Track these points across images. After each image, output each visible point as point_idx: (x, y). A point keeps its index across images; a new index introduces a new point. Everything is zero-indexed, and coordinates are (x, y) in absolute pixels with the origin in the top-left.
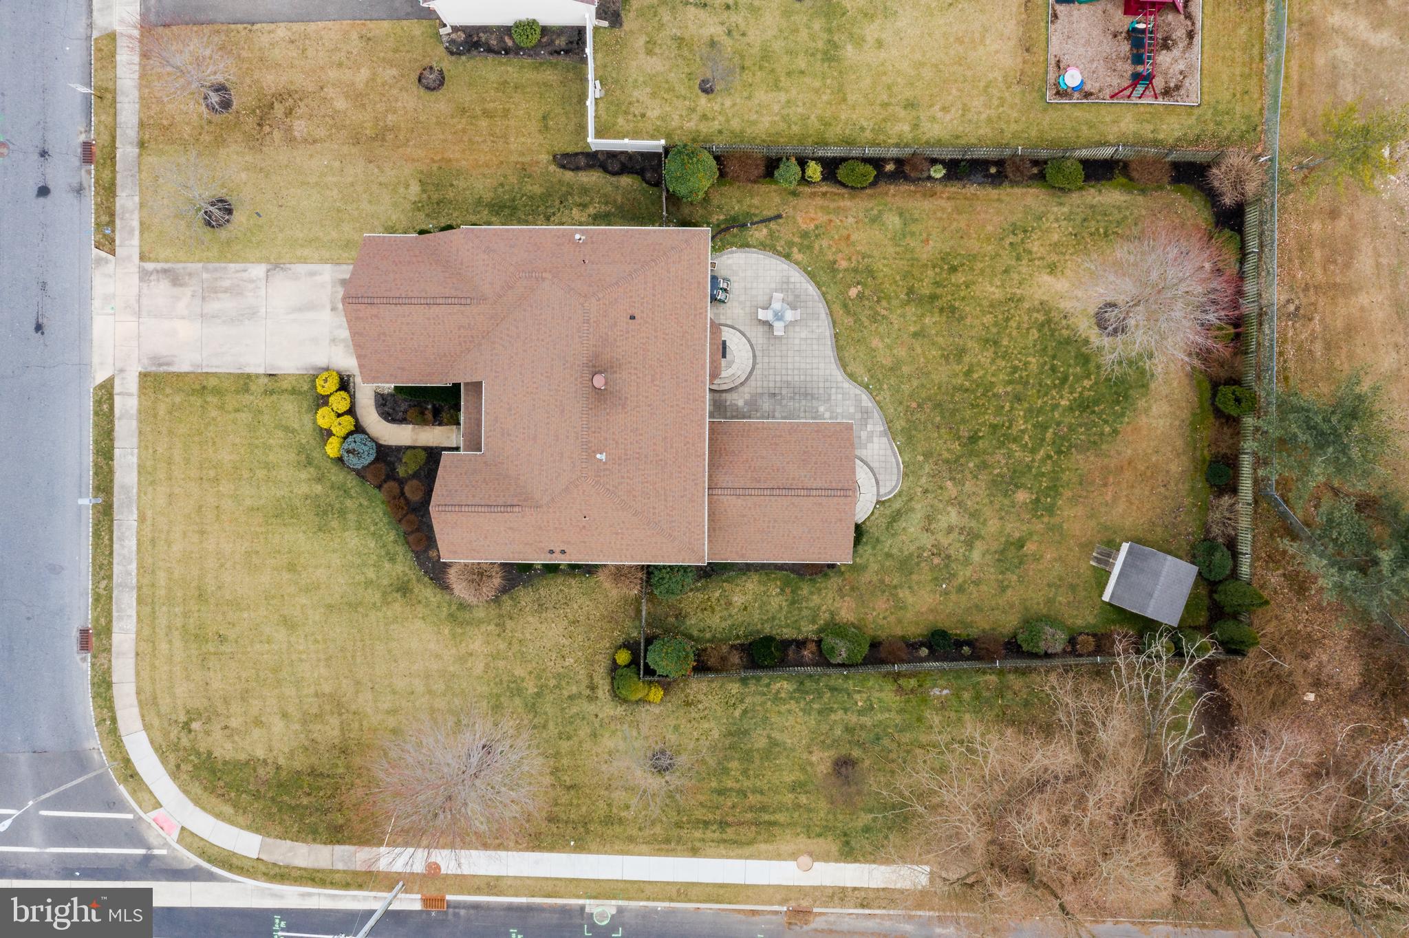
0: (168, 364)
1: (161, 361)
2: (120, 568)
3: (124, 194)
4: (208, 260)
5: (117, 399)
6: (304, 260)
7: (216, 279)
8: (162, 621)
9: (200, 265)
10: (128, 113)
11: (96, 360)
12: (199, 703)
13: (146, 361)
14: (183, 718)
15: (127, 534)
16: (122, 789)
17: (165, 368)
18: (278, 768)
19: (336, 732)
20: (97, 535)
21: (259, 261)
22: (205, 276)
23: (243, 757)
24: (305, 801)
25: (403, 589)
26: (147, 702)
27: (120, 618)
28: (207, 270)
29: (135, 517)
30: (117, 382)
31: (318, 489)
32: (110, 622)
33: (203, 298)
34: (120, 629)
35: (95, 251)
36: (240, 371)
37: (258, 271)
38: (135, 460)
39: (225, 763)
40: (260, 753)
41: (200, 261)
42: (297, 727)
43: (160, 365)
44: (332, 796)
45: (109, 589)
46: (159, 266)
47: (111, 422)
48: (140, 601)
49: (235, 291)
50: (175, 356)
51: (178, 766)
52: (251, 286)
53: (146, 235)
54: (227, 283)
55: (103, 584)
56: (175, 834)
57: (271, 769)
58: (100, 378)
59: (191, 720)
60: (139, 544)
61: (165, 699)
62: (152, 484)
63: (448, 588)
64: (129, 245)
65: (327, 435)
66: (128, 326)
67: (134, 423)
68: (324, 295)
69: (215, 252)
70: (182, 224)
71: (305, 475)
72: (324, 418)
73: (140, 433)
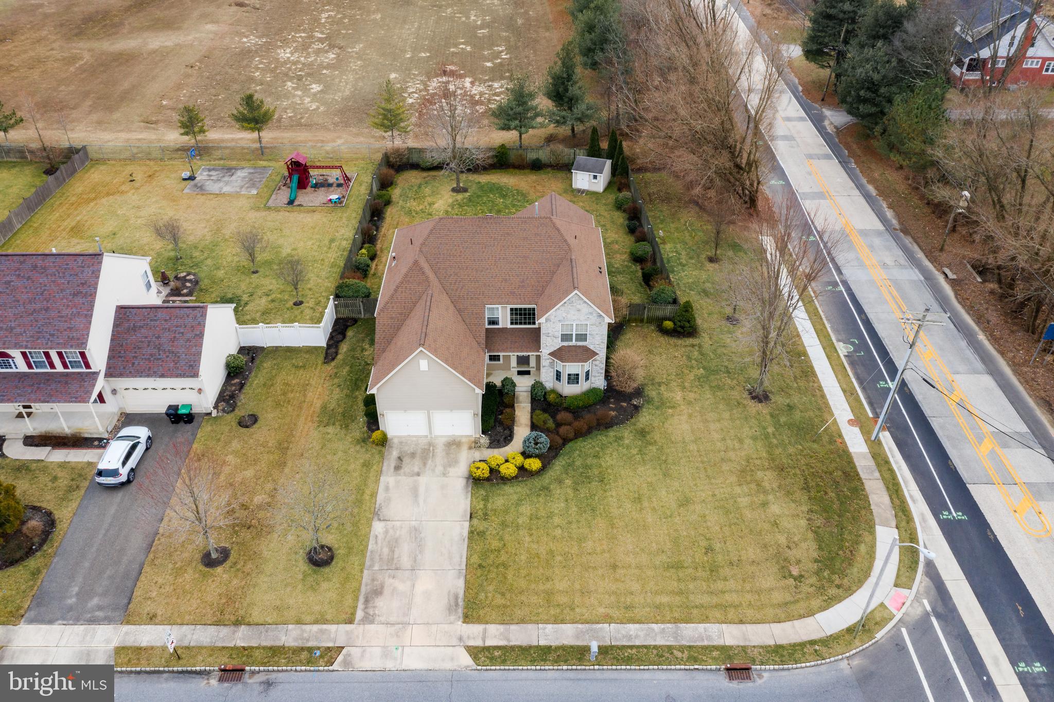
0: (456, 598)
1: (453, 603)
2: (658, 638)
3: (284, 638)
4: (362, 565)
5: (490, 643)
6: (374, 495)
7: (381, 559)
8: (705, 599)
9: (366, 572)
10: (204, 636)
11: (450, 664)
12: (773, 569)
13: (452, 618)
14: (791, 582)
15: (624, 632)
16: (879, 636)
17: (461, 603)
18: (811, 511)
19: (768, 474)
20: (626, 661)
21: (370, 526)
22: (376, 567)
23: (810, 535)
24: (832, 495)
25: (642, 433)
26: (786, 612)
27: (709, 638)
28: (371, 566)
29: (606, 625)
30: (472, 643)
31: (568, 482)
32: (715, 648)
33: (397, 569)
34: (719, 637)
35: (336, 666)
36: (466, 540)
37: (378, 527)
38: (550, 626)
39: (820, 548)
40: (803, 523)
41: (362, 572)
42: (771, 497)
43: (457, 605)
44: (822, 478)
45: (682, 649)
46: (361, 606)
47: (512, 648)
48: (688, 621)
49: (393, 544)
50: (449, 592)
52: (391, 532)
53: (329, 617)
54: (386, 551)
55: (677, 654)
56: (905, 592)
57: (814, 516)
58: (467, 659)
59: (791, 576)
60: (631, 621)
61: (777, 597)
62: (573, 609)
63: (637, 408)
64: (336, 633)
65: (521, 469)
66: (416, 634)
67: (513, 627)
68: (406, 481)
69: (355, 559)
70: (325, 585)
71: (557, 491)
72: (509, 470)
73: (522, 621)
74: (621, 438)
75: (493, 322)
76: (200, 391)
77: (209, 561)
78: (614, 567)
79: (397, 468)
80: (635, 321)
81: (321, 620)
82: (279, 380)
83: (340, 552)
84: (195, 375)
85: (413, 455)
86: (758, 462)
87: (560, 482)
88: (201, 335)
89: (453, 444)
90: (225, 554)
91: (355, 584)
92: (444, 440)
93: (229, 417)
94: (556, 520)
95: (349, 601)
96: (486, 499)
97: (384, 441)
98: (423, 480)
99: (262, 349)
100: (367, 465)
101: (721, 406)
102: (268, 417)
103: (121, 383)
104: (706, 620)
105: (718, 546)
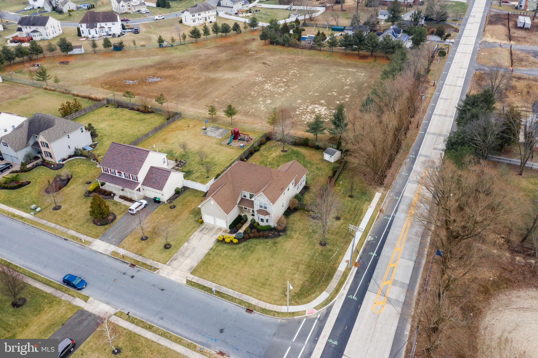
0: (193, 267)
1: (191, 268)
2: (235, 295)
3: (148, 262)
4: (176, 252)
5: (193, 280)
6: (190, 236)
7: (181, 252)
8: (255, 291)
9: (176, 254)
10: (131, 255)
11: (180, 282)
12: (281, 290)
13: (188, 272)
14: (283, 295)
15: (227, 290)
16: (295, 317)
17: (193, 269)
18: (307, 280)
19: (304, 266)
20: (223, 297)
21: (184, 243)
22: (179, 254)
23: (300, 286)
24: (318, 278)
25: (275, 243)
26: (275, 302)
27: (248, 300)
29: (224, 287)
30: (189, 279)
31: (243, 249)
32: (248, 303)
33: (183, 256)
34: (251, 301)
35: (155, 272)
36: (205, 255)
37: (186, 244)
38: (210, 282)
39: (300, 291)
40: (301, 282)
42: (298, 273)
44: (320, 273)
45: (239, 300)
46: (169, 261)
47: (197, 284)
48: (246, 294)
49: (187, 249)
50: (192, 265)
51: (296, 302)
52: (188, 246)
53: (160, 261)
54: (184, 250)
55: (237, 300)
56: (315, 310)
57: (307, 282)
58: (185, 282)
60: (231, 289)
61: (276, 298)
62: (218, 280)
63: (280, 235)
64: (160, 265)
65: (232, 241)
66: (177, 272)
67: (201, 279)
68: (201, 235)
69: (175, 250)
70: (164, 253)
71: (238, 250)
72: (227, 240)
73: (204, 279)
74: (267, 242)
75: (245, 196)
76: (163, 195)
77: (142, 239)
78: (237, 274)
79: (201, 231)
80: (302, 209)
81: (158, 261)
82: (187, 198)
83: (173, 247)
84: (162, 190)
85: (207, 229)
86: (303, 262)
87: (240, 248)
88: (167, 180)
89: (220, 229)
90: (147, 238)
91: (171, 256)
92: (218, 227)
93: (169, 204)
94: (231, 258)
95: (167, 259)
96: (217, 246)
97: (202, 222)
98: (205, 236)
99: (189, 188)
100: (193, 228)
101: (307, 243)
102: (178, 207)
103: (146, 188)
104: (251, 296)
105: (270, 279)
